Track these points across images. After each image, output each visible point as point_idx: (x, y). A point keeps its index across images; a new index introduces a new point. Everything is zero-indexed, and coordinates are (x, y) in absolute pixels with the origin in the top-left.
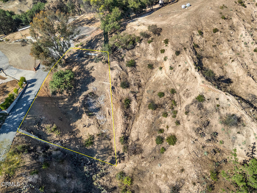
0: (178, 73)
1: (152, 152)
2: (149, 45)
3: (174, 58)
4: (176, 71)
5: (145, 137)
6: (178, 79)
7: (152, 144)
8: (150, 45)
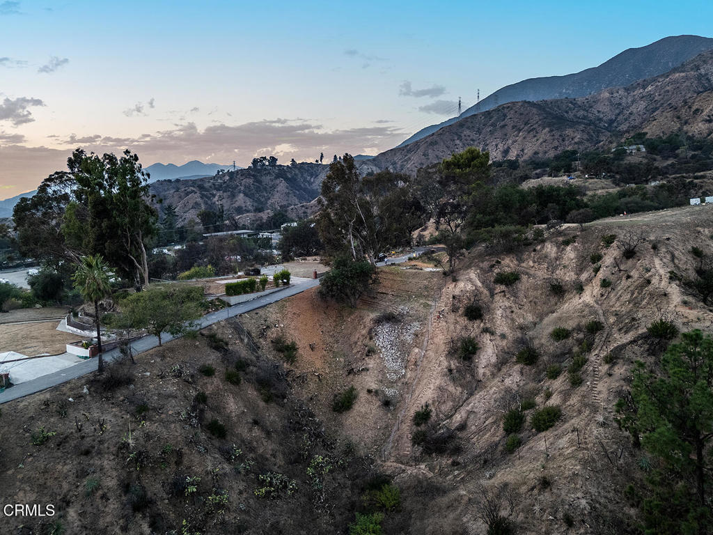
0: (620, 293)
1: (485, 452)
2: (563, 249)
3: (616, 263)
4: (619, 288)
5: (485, 425)
6: (618, 304)
7: (493, 435)
8: (569, 248)
